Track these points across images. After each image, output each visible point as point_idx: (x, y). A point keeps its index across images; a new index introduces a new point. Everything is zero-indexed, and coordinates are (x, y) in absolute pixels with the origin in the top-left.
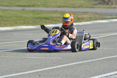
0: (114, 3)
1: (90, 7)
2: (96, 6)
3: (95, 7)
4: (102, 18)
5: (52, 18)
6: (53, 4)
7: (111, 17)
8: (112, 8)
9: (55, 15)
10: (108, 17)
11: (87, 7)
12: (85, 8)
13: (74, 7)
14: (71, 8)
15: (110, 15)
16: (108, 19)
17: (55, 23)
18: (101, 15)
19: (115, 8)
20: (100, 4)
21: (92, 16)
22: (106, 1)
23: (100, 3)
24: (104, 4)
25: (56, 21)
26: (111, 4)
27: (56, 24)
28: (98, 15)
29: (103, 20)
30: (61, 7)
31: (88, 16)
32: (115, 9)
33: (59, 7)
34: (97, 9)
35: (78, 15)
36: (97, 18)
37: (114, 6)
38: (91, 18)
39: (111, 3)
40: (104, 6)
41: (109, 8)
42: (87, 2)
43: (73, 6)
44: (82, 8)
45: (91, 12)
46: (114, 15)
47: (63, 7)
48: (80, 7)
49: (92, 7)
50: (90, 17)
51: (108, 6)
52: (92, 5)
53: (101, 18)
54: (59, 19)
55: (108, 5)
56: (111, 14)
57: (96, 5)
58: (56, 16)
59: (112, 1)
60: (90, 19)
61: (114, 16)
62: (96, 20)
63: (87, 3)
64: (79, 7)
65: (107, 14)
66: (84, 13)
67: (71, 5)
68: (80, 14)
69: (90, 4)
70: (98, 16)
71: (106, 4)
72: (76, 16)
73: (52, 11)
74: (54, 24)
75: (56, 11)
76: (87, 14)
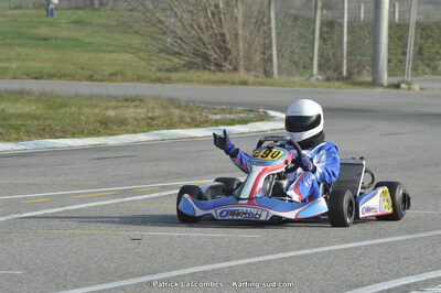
0: (242, 63)
1: (153, 77)
2: (174, 75)
3: (170, 81)
4: (193, 120)
5: (4, 119)
6: (14, 66)
7: (228, 116)
8: (233, 83)
9: (19, 105)
10: (218, 117)
11: (139, 79)
12: (133, 81)
13: (90, 78)
14: (81, 81)
15: (223, 111)
16: (217, 123)
17: (14, 136)
18: (191, 111)
19: (244, 83)
20: (190, 68)
21: (158, 113)
22: (212, 58)
23: (190, 66)
24: (205, 68)
25: (17, 129)
26: (231, 68)
27: (17, 140)
28: (179, 107)
29: (197, 126)
30: (42, 78)
31: (141, 112)
32: (245, 87)
33: (36, 78)
34: (178, 85)
35: (107, 109)
36: (176, 119)
37: (242, 75)
38: (152, 119)
39: (230, 64)
40: (207, 75)
41: (223, 82)
42: (144, 59)
43: (90, 73)
44: (122, 81)
45: (156, 98)
46: (239, 108)
47: (51, 76)
48: (113, 78)
49: (159, 80)
50: (150, 115)
51: (219, 76)
52: (160, 70)
53: (188, 120)
54: (29, 122)
55: (222, 71)
56: (229, 107)
57: (175, 69)
58: (20, 111)
59: (236, 59)
60: (150, 124)
61: (238, 113)
62: (171, 126)
63: (143, 63)
64: (113, 76)
65: (212, 106)
66: (127, 100)
67: (82, 69)
68: (113, 103)
69: (154, 69)
70: (177, 112)
71: (212, 68)
72: (97, 111)
73: (7, 91)
74: (8, 141)
75: (22, 93)
76: (137, 103)
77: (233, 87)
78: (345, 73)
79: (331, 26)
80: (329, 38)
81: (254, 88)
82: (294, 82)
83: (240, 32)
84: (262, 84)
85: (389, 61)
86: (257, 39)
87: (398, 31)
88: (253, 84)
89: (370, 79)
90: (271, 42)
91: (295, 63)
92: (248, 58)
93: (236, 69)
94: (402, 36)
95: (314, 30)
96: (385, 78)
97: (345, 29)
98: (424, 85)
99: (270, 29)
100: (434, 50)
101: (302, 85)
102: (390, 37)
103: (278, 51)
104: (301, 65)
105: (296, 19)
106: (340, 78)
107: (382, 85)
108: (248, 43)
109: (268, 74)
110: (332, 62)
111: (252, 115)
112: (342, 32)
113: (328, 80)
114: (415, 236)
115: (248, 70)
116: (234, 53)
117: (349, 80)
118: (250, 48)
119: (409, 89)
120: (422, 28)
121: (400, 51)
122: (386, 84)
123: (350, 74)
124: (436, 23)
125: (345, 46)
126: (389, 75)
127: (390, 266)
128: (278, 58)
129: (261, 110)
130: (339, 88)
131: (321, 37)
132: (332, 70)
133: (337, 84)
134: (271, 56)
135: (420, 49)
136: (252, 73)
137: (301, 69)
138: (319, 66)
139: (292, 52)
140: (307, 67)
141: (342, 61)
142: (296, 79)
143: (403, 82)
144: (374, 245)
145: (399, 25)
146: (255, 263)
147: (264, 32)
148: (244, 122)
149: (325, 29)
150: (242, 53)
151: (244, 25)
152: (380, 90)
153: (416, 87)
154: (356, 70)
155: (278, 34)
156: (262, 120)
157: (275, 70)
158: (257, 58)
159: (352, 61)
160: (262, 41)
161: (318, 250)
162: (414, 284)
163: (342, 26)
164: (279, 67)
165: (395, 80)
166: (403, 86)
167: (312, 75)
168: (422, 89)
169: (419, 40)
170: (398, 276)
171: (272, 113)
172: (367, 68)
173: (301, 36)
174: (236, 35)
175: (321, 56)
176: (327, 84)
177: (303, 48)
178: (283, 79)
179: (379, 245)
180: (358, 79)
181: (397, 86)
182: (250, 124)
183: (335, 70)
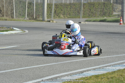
77: (3, 21)
78: (35, 17)
79: (30, 4)
80: (30, 8)
81: (9, 21)
82: (20, 20)
83: (4, 5)
84: (11, 20)
85: (47, 14)
86: (9, 7)
87: (49, 6)
88: (9, 20)
89: (42, 19)
90: (13, 8)
91: (20, 14)
92: (7, 13)
93: (3, 16)
94: (50, 7)
95: (26, 5)
96: (46, 19)
97: (35, 5)
98: (57, 21)
99: (13, 5)
100: (59, 11)
101: (23, 21)
102: (47, 8)
103: (15, 11)
104: (22, 15)
105: (20, 2)
106: (33, 19)
107: (45, 21)
108: (7, 8)
109: (12, 17)
110: (31, 14)
111: (9, 29)
112: (34, 6)
113: (30, 19)
114: (58, 63)
115: (7, 16)
116: (3, 11)
117: (36, 19)
118: (7, 10)
119: (53, 22)
120: (56, 5)
121: (50, 11)
122: (46, 21)
123: (36, 18)
124: (60, 4)
125: (35, 10)
126: (47, 18)
127: (51, 72)
128: (15, 13)
129: (11, 28)
130: (33, 21)
131: (28, 7)
132: (31, 17)
133: (32, 20)
134: (13, 12)
135: (55, 11)
136: (8, 17)
137: (22, 16)
138: (27, 15)
139: (19, 11)
140: (24, 16)
141: (34, 14)
142: (21, 19)
143: (51, 20)
144: (47, 66)
145: (49, 4)
146: (13, 71)
147: (11, 5)
148: (7, 31)
149: (29, 5)
150: (5, 11)
151: (5, 3)
152: (45, 22)
153: (55, 22)
154: (38, 16)
155: (15, 6)
156: (12, 30)
157: (15, 16)
158: (9, 13)
159: (36, 14)
160: (11, 8)
161: (31, 67)
162: (58, 76)
163: (34, 4)
164: (16, 15)
165: (49, 20)
166: (51, 21)
167: (25, 18)
168: (56, 22)
169: (55, 9)
170: (54, 74)
171: (15, 28)
172: (41, 16)
173: (22, 7)
174: (3, 6)
175: (28, 13)
176: (29, 20)
177: (22, 10)
178: (17, 19)
179: (48, 66)
180: (38, 19)
181: (49, 21)
182: (8, 32)
183: (32, 17)
